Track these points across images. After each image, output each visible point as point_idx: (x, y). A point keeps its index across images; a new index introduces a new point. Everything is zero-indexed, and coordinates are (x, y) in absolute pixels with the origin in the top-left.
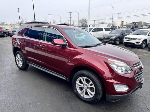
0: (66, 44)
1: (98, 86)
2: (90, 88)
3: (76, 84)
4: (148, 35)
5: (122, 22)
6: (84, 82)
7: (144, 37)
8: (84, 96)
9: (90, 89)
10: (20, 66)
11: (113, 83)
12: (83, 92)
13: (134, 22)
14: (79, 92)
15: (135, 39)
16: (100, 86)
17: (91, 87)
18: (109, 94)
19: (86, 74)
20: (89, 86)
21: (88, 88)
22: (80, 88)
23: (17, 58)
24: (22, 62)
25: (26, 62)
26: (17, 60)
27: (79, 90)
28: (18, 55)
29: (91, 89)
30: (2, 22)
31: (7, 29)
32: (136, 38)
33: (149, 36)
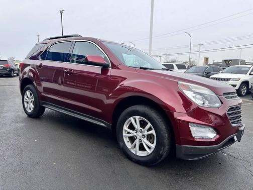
0: (107, 63)
1: (162, 131)
2: (147, 135)
3: (124, 131)
4: (250, 74)
5: (207, 60)
6: (137, 126)
7: (244, 77)
8: (136, 152)
9: (147, 139)
10: (30, 111)
11: (188, 123)
12: (135, 145)
13: (226, 61)
14: (129, 145)
15: (228, 80)
16: (165, 129)
17: (150, 134)
18: (180, 144)
19: (140, 110)
20: (146, 133)
21: (144, 135)
22: (129, 138)
23: (25, 97)
24: (33, 104)
25: (39, 102)
26: (25, 100)
27: (128, 142)
28: (28, 93)
29: (150, 138)
30: (11, 57)
31: (17, 65)
32: (230, 79)
33: (251, 76)
